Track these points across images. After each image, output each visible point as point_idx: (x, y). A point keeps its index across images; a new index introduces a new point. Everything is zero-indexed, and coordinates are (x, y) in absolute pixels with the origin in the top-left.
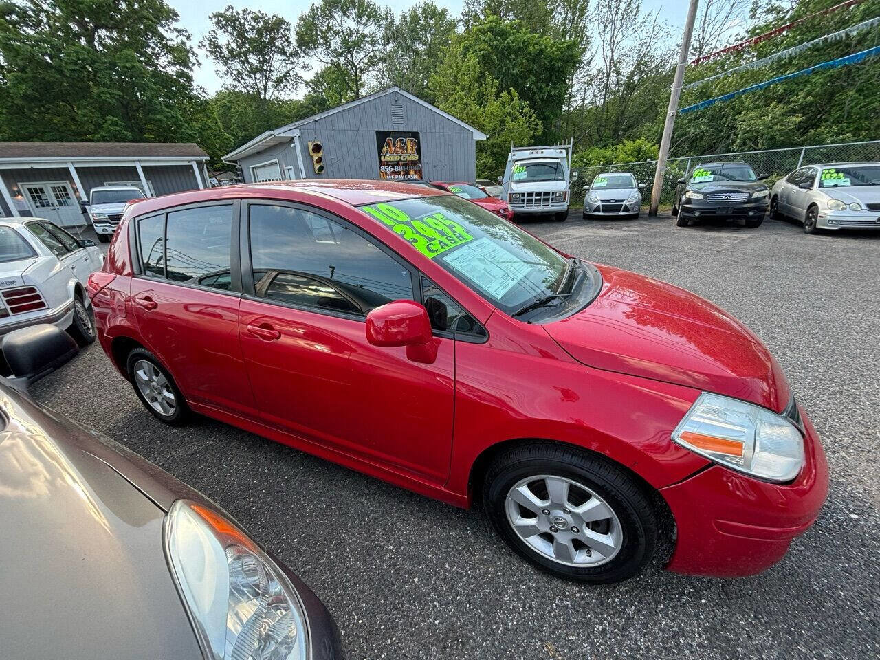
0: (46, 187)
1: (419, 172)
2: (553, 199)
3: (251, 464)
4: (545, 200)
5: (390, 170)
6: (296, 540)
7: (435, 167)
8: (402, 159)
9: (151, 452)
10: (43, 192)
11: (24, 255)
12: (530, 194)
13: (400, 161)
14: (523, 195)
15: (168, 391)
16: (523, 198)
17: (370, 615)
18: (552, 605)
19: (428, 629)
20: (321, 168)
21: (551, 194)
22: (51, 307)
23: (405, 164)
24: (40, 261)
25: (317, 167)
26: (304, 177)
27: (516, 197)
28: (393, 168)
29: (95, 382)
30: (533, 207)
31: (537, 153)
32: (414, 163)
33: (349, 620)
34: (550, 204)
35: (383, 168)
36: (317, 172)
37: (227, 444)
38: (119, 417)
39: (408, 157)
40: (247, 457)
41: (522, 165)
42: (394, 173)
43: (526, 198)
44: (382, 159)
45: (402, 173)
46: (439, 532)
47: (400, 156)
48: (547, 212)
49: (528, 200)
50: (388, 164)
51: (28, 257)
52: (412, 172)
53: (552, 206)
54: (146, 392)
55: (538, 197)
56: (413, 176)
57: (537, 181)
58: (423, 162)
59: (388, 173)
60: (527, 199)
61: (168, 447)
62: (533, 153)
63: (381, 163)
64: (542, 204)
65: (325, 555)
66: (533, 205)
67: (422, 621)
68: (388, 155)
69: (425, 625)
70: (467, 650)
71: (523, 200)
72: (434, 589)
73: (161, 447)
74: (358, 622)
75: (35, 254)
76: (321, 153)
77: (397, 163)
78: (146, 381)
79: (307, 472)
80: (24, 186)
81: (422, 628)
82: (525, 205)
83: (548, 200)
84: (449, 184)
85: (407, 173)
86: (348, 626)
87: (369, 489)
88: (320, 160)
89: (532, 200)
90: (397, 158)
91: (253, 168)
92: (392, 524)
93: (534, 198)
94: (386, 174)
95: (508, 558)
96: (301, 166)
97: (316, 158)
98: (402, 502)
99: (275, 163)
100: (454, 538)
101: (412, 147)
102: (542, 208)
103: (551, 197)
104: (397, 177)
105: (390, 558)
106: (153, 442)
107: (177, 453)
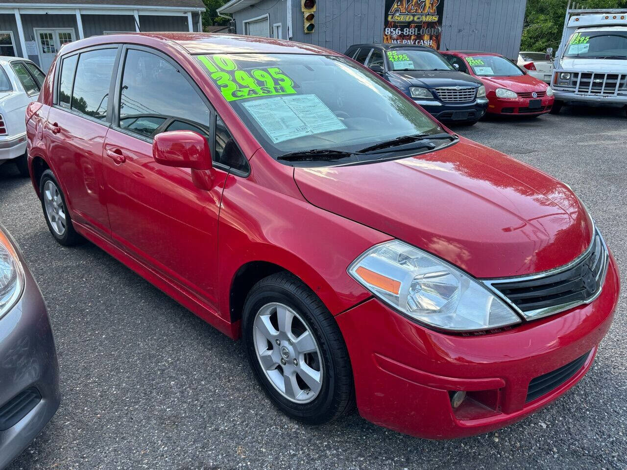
0: (55, 33)
1: (437, 38)
2: (621, 85)
3: (104, 283)
4: (607, 85)
5: (398, 32)
6: (104, 336)
7: (460, 31)
8: (416, 19)
9: (39, 259)
10: (51, 38)
11: (4, 88)
12: (586, 75)
13: (413, 21)
14: (576, 75)
15: (63, 212)
16: (575, 79)
17: (125, 391)
18: (266, 428)
19: (159, 411)
20: (311, 27)
21: (620, 77)
22: (9, 134)
23: (419, 27)
24: (13, 95)
25: (307, 24)
26: (291, 35)
27: (565, 78)
28: (402, 30)
29: (26, 205)
30: (589, 93)
31: (614, 18)
32: (431, 25)
33: (109, 389)
34: (616, 92)
35: (388, 31)
36: (306, 31)
37: (95, 266)
38: (29, 232)
39: (424, 17)
40: (104, 278)
41: (584, 34)
42: (402, 37)
43: (579, 80)
44: (390, 18)
45: (413, 37)
46: (216, 360)
47: (414, 16)
48: (611, 103)
49: (582, 84)
50: (395, 26)
51: (5, 91)
52: (426, 37)
53: (618, 94)
54: (49, 212)
55: (598, 81)
56: (427, 42)
57: (602, 58)
58: (443, 24)
59: (395, 36)
60: (581, 82)
61: (52, 258)
62: (607, 18)
63: (387, 24)
64: (603, 91)
65: (119, 351)
66: (590, 90)
67: (158, 406)
68: (398, 14)
69: (158, 408)
70: (177, 430)
71: (575, 83)
72: (182, 392)
73: (47, 257)
74: (113, 392)
75: (11, 88)
76: (314, 9)
77: (408, 25)
78: (50, 200)
79: (142, 298)
80: (37, 31)
81: (156, 409)
82: (577, 89)
83: (614, 85)
84: (469, 54)
85: (419, 37)
86: (105, 392)
87: (181, 320)
88: (311, 17)
89: (587, 84)
90: (409, 18)
91: (246, 23)
92: (181, 346)
93: (592, 80)
94: (391, 38)
95: (257, 392)
96: (289, 23)
97: (307, 15)
98: (200, 335)
99: (265, 19)
100: (224, 368)
101: (432, 4)
102: (601, 97)
103: (618, 81)
104: (404, 42)
105: (164, 365)
106: (44, 253)
107: (56, 264)
